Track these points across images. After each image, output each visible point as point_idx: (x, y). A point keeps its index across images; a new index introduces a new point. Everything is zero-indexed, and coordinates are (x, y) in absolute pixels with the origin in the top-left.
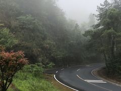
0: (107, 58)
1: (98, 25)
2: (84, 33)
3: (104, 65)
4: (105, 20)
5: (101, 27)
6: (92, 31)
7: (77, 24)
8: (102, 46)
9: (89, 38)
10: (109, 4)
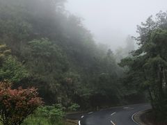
0: (154, 97)
2: (120, 62)
3: (148, 106)
5: (143, 54)
8: (146, 80)
9: (126, 68)
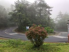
1: (15, 10)
4: (18, 8)
6: (12, 13)
7: (4, 8)
10: (20, 2)
